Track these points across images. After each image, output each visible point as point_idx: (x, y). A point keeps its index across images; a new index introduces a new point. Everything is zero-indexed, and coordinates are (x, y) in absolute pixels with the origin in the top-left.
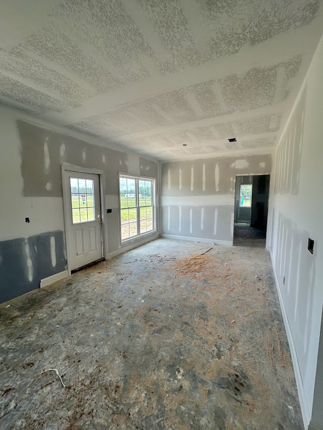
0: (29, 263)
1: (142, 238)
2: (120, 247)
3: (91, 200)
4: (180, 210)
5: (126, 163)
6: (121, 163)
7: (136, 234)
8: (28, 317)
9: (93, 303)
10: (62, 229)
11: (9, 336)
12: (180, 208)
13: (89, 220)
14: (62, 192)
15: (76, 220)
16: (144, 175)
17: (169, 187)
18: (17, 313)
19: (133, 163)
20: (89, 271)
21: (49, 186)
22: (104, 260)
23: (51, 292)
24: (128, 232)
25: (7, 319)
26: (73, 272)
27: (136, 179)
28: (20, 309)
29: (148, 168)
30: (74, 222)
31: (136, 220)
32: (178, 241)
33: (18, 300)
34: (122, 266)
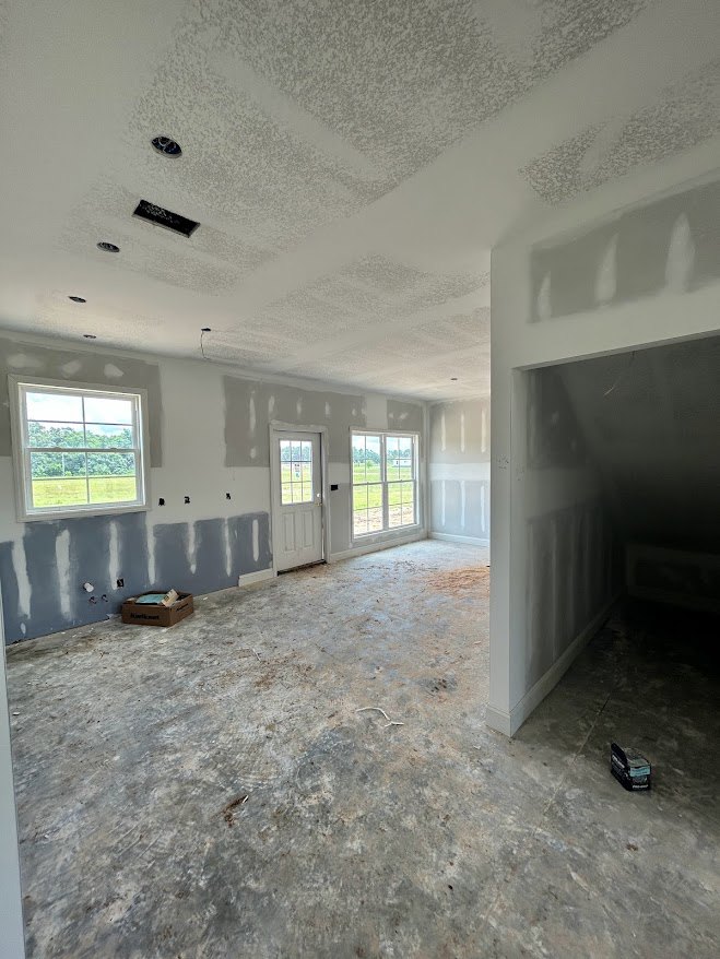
0: (228, 551)
1: (392, 536)
2: (351, 545)
3: (307, 471)
4: (463, 489)
5: (363, 412)
6: (354, 412)
7: (381, 528)
8: (226, 610)
9: (299, 606)
10: (267, 510)
11: (209, 622)
12: (463, 483)
13: (305, 500)
14: (268, 460)
15: (286, 500)
16: (396, 427)
17: (444, 448)
18: (214, 606)
19: (376, 411)
20: (301, 574)
21: (253, 453)
22: (324, 562)
23: (252, 591)
24: (365, 523)
25: (205, 609)
26: (279, 573)
27: (381, 436)
28: (217, 603)
29: (403, 417)
30: (284, 502)
31: (381, 504)
32: (457, 544)
33: (217, 595)
34: (348, 571)
